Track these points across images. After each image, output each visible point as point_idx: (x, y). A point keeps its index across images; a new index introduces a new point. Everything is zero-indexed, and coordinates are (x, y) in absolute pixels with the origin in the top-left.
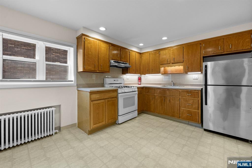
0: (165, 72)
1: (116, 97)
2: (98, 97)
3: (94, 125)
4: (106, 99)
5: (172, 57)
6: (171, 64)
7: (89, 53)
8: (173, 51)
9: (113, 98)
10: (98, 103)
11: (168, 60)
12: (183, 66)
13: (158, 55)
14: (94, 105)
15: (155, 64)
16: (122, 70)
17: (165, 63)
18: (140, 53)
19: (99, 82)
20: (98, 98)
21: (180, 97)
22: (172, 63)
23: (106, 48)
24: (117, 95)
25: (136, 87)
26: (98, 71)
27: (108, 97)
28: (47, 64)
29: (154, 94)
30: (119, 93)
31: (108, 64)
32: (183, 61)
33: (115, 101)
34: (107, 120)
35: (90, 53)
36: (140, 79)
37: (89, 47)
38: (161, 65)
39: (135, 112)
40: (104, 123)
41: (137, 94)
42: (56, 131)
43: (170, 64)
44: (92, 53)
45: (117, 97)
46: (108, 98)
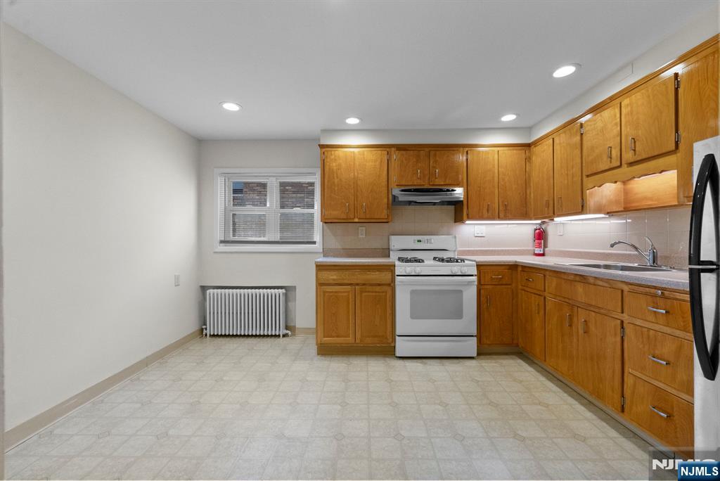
0: (628, 205)
1: (389, 285)
2: (335, 277)
3: (324, 337)
4: (357, 284)
5: (626, 136)
6: (625, 166)
7: (334, 182)
8: (629, 108)
9: (379, 285)
10: (334, 291)
11: (613, 152)
12: (676, 171)
13: (578, 138)
14: (324, 295)
15: (567, 175)
16: (453, 211)
17: (603, 167)
18: (528, 146)
19: (377, 244)
20: (334, 280)
21: (625, 317)
22: (631, 164)
23: (379, 161)
24: (393, 280)
25: (475, 261)
26: (356, 220)
27: (363, 282)
28: (282, 214)
29: (541, 293)
30: (398, 276)
31: (386, 200)
32: (673, 147)
33: (384, 294)
34: (358, 335)
35: (336, 181)
36: (541, 236)
37: (335, 168)
38: (588, 176)
39: (466, 341)
40: (350, 339)
41: (476, 283)
42: (288, 332)
43: (620, 166)
44: (341, 180)
45: (391, 285)
46: (364, 284)
